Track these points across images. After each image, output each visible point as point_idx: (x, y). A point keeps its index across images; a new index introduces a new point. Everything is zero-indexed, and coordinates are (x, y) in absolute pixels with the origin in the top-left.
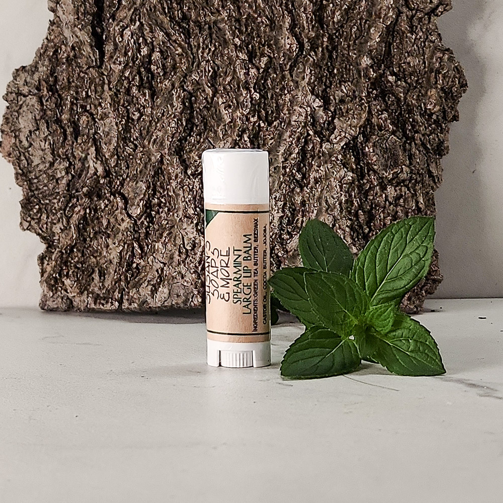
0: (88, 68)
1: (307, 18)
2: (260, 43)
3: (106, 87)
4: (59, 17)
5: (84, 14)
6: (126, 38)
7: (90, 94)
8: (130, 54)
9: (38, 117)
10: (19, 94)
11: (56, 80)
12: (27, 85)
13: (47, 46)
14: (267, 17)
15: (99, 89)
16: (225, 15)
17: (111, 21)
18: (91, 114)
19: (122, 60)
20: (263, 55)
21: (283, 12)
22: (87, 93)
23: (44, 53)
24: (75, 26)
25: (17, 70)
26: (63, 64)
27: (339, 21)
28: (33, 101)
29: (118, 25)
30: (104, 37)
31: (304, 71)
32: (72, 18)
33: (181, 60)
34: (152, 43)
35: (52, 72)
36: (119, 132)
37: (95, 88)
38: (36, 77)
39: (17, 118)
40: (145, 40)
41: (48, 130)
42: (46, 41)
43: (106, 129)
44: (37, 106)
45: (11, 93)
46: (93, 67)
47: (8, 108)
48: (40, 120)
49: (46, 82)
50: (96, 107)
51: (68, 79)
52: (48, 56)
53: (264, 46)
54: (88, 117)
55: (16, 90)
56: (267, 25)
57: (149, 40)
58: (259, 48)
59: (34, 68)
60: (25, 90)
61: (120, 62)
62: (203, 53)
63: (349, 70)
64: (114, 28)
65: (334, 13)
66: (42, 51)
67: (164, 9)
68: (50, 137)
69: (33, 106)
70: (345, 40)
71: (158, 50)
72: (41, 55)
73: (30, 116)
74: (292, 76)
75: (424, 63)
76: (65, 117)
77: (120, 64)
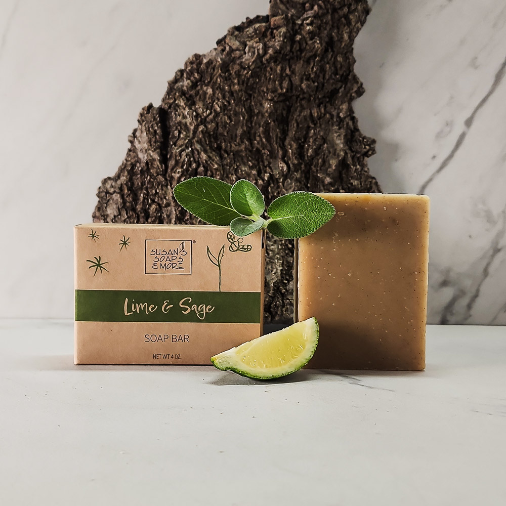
0: (157, 176)
1: (292, 152)
2: (263, 165)
3: (169, 187)
4: (135, 146)
5: (155, 142)
6: (183, 157)
7: (158, 191)
8: (185, 167)
9: (120, 207)
10: (107, 192)
11: (133, 184)
12: (113, 187)
13: (126, 164)
14: (268, 150)
15: (164, 188)
16: (243, 147)
17: (173, 146)
18: (159, 204)
19: (180, 170)
20: (266, 172)
21: (278, 148)
22: (156, 191)
23: (124, 168)
24: (149, 150)
25: (105, 179)
26: (138, 174)
27: (311, 156)
28: (117, 197)
29: (178, 149)
30: (168, 156)
31: (291, 183)
32: (146, 146)
33: (216, 173)
34: (198, 161)
35: (131, 180)
36: (177, 215)
37: (162, 187)
38: (119, 182)
39: (106, 208)
40: (194, 159)
41: (127, 214)
42: (125, 161)
43: (168, 213)
44: (120, 200)
45: (102, 192)
46: (161, 175)
47: (99, 201)
48: (122, 208)
49: (126, 185)
50: (162, 199)
51: (142, 183)
52: (127, 170)
53: (266, 167)
54: (156, 206)
55: (106, 190)
56: (268, 155)
57: (197, 159)
58: (263, 169)
59: (118, 177)
60: (112, 190)
61: (179, 172)
62: (229, 169)
63: (317, 185)
64: (176, 150)
65: (308, 150)
66: (123, 167)
67: (206, 141)
68: (128, 220)
69: (117, 200)
70: (315, 167)
71: (202, 166)
72: (122, 170)
73: (115, 206)
74: (284, 186)
75: (361, 184)
76: (139, 207)
77: (179, 173)
